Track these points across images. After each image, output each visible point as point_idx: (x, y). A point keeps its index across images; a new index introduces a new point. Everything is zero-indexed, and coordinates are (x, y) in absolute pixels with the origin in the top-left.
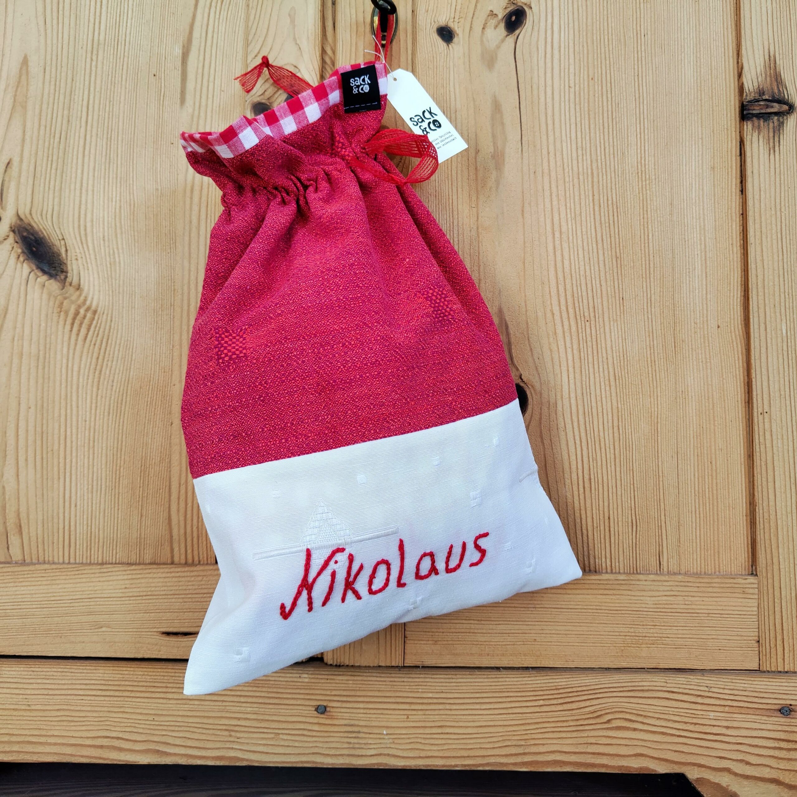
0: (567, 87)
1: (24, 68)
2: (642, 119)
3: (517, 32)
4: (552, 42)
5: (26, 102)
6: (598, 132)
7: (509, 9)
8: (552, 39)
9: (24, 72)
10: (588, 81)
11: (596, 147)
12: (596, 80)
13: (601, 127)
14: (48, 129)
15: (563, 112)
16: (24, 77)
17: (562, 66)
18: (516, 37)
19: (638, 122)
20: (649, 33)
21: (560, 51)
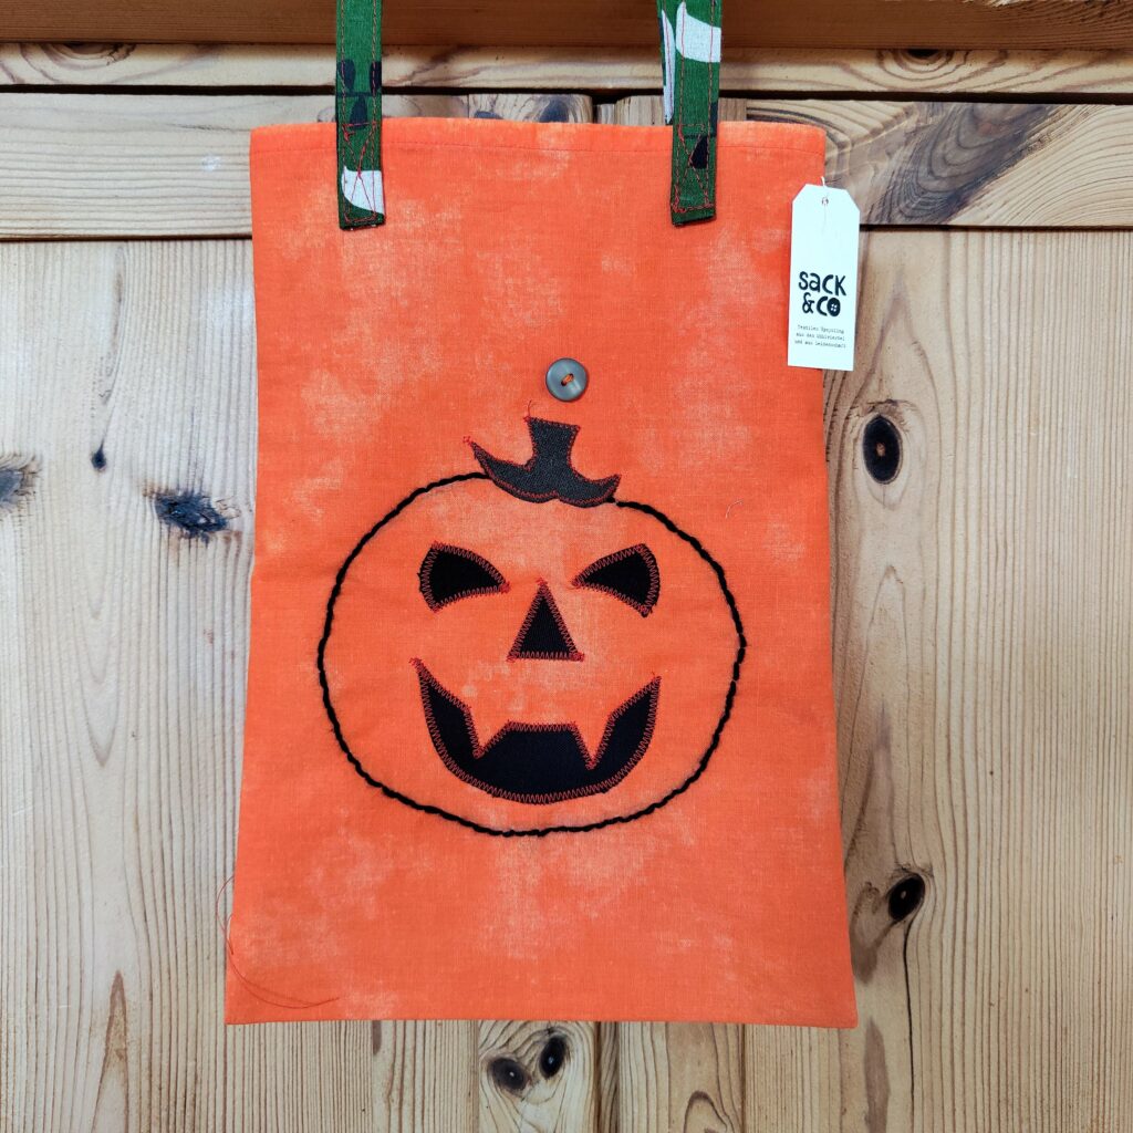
0: (986, 1004)
1: (118, 993)
2: (1102, 1051)
3: (910, 917)
4: (965, 932)
5: (126, 1049)
6: (1032, 1076)
7: (897, 880)
8: (965, 928)
9: (117, 999)
10: (1021, 994)
11: (1029, 1099)
12: (1033, 992)
13: (1038, 1068)
14: (164, 1091)
15: (978, 1045)
16: (118, 1010)
17: (980, 969)
18: (907, 925)
19: (1096, 1056)
20: (1120, 912)
21: (977, 946)
